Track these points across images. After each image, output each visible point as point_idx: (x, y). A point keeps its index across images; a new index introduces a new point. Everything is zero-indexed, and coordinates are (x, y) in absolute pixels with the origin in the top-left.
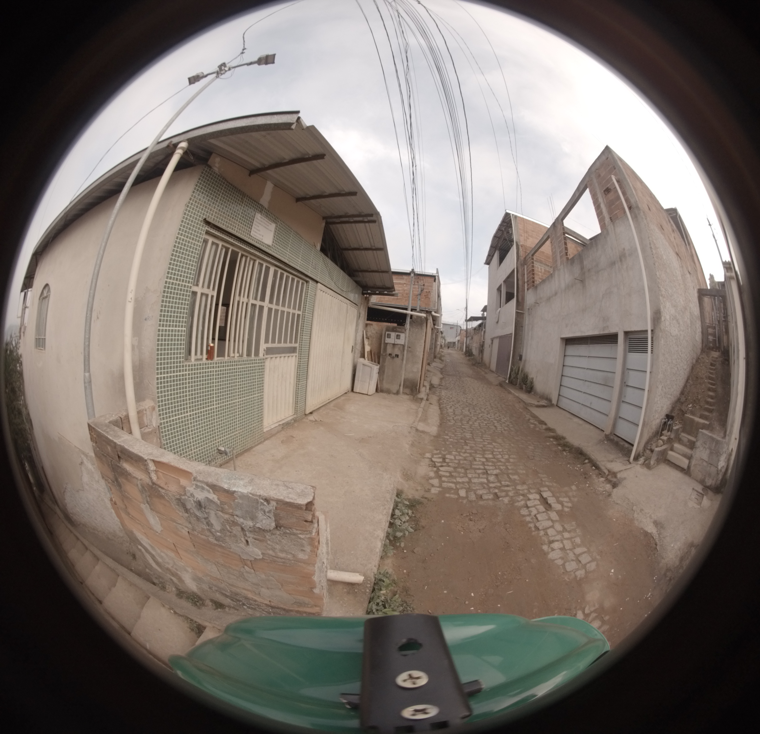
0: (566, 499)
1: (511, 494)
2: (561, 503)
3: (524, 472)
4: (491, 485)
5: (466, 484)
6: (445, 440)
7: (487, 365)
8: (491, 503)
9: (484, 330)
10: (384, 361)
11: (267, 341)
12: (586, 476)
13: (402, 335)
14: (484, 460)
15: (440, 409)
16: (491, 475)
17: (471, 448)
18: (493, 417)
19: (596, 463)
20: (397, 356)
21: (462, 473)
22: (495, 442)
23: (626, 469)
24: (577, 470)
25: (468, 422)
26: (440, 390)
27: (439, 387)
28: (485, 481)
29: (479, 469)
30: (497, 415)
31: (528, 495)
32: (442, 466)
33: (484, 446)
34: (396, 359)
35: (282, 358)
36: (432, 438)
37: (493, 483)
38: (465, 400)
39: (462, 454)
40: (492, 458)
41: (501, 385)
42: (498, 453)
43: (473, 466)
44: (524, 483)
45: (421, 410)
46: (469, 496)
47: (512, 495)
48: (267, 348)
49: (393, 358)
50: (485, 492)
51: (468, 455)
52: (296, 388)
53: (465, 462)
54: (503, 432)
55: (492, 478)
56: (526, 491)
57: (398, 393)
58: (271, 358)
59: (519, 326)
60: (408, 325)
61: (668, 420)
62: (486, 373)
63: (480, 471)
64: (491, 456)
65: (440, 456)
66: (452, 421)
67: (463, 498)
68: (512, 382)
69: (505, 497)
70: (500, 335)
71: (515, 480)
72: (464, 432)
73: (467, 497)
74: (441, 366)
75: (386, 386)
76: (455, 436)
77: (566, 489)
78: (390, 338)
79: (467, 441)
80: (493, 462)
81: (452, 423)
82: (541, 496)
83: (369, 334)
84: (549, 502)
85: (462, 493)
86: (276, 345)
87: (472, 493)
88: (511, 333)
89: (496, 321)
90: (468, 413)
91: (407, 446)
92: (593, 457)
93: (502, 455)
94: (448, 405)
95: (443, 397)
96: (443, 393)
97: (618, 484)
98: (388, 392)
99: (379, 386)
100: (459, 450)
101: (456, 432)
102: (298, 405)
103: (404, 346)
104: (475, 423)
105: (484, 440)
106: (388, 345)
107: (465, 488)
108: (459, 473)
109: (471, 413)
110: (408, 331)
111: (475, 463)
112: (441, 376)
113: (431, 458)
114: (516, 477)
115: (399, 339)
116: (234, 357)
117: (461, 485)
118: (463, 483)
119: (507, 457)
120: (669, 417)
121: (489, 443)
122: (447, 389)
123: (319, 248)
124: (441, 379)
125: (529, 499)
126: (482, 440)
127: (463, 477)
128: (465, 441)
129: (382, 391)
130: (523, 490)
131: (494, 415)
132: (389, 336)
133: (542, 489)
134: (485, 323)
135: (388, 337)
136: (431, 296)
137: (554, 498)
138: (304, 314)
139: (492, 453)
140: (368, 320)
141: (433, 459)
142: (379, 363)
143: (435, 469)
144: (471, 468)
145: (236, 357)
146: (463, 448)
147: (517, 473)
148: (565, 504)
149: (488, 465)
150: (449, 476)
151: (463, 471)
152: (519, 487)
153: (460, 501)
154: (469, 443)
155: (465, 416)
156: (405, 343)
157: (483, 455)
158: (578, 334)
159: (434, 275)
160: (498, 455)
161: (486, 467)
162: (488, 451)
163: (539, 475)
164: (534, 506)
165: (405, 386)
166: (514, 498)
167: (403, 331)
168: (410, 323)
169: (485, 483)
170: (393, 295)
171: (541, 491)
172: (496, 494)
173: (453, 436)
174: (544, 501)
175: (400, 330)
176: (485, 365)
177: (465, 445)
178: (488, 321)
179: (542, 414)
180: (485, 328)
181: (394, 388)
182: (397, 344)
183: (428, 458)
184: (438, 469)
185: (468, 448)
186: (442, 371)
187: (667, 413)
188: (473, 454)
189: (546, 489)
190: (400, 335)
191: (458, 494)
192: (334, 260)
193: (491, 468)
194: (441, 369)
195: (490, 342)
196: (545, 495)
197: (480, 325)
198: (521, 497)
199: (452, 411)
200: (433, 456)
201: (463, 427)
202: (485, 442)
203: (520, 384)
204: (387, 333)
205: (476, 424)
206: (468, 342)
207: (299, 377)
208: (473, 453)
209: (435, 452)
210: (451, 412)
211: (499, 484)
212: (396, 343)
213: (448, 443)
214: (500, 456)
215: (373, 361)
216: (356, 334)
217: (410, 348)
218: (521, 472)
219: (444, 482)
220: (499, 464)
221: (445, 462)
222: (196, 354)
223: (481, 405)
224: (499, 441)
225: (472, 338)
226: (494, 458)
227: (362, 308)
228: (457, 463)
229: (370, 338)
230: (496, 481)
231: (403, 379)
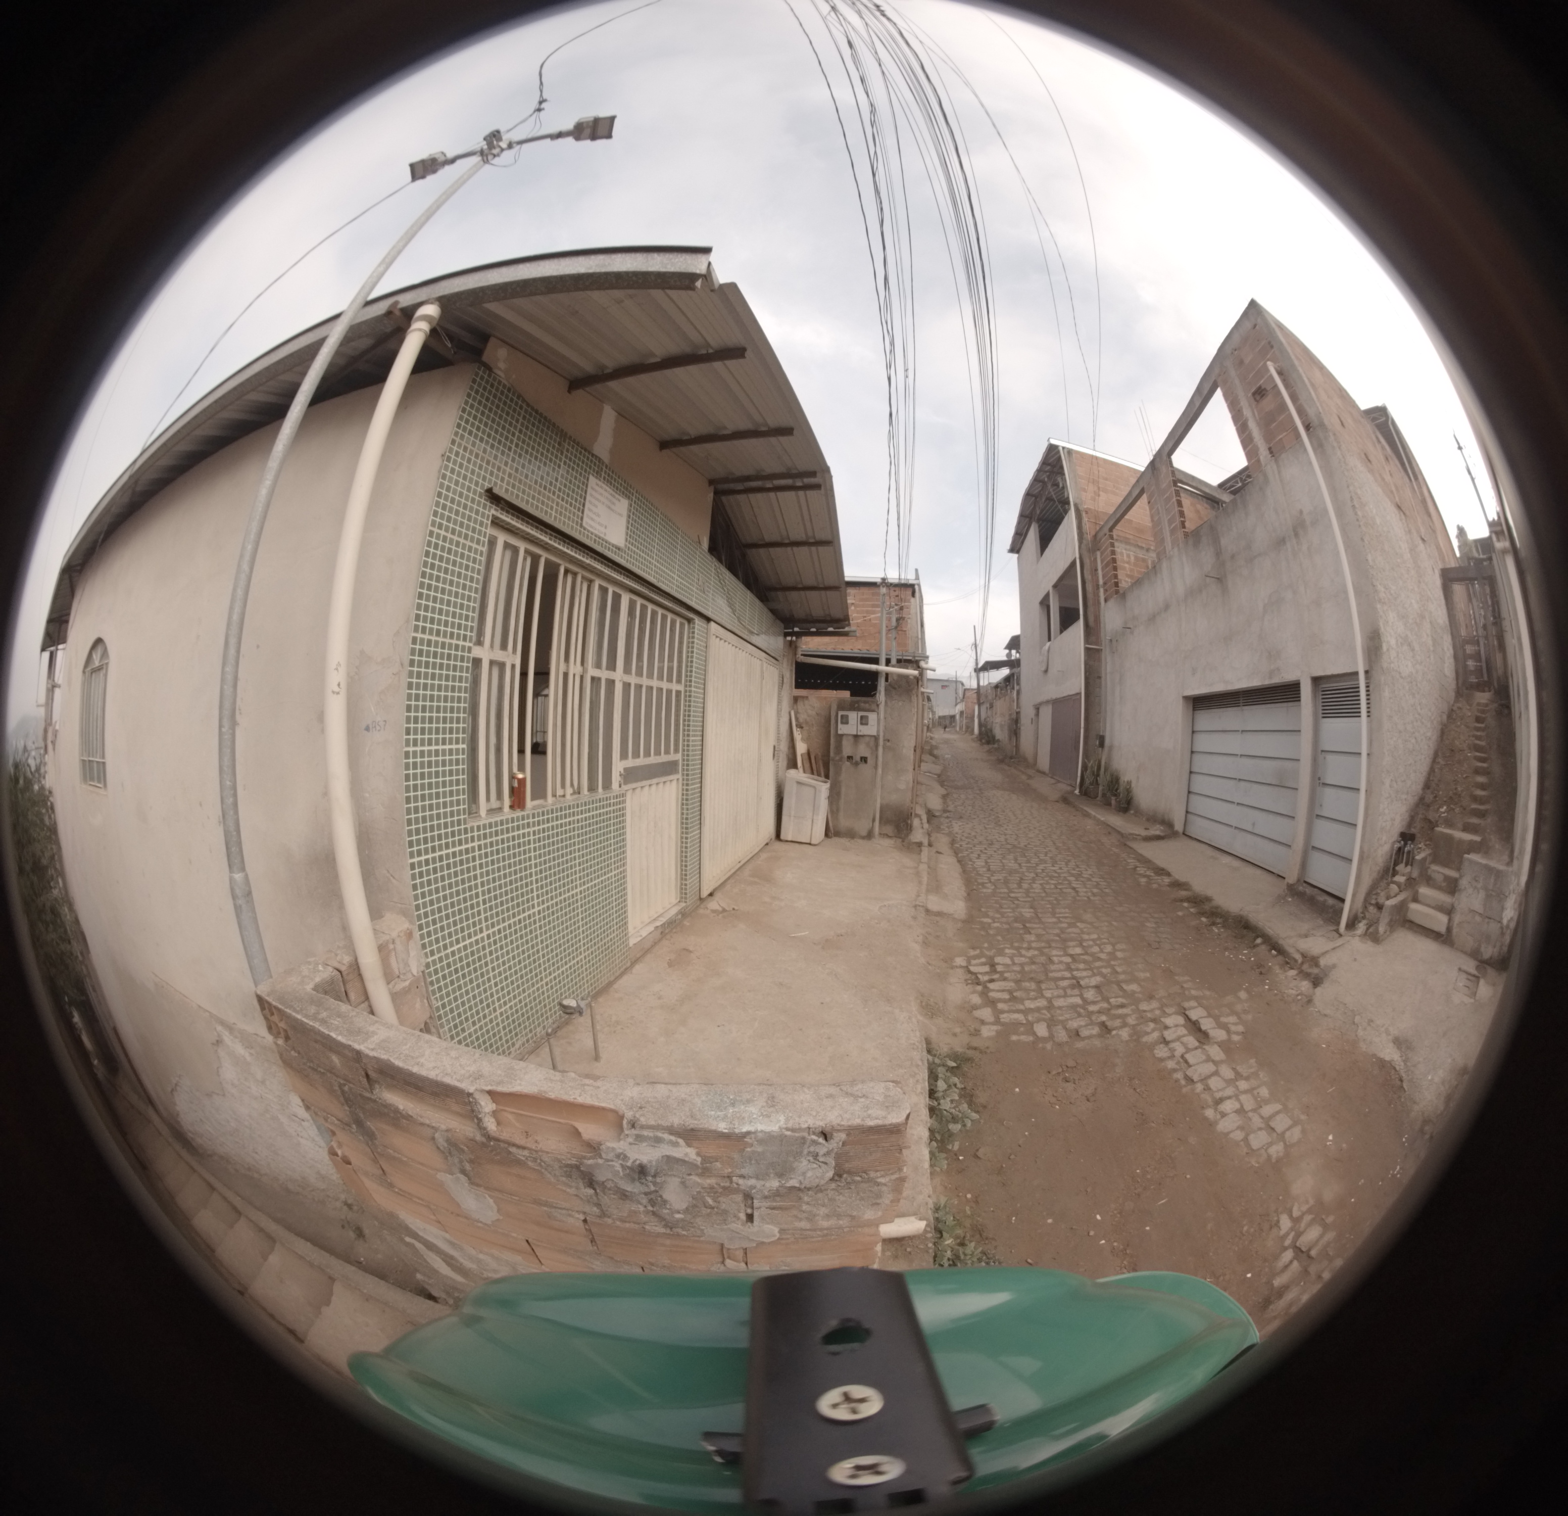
0: (1232, 1019)
1: (1131, 1021)
2: (1224, 1027)
3: (1148, 975)
4: (1092, 1008)
5: (1045, 1012)
6: (984, 927)
7: (1031, 759)
8: (1097, 1043)
9: (1016, 687)
10: (838, 773)
11: (624, 756)
12: (1261, 970)
13: (872, 717)
14: (1068, 960)
15: (959, 861)
16: (1088, 987)
17: (1039, 936)
18: (1065, 869)
19: (1277, 943)
20: (864, 760)
21: (1034, 991)
22: (1082, 921)
23: (1334, 949)
24: (1242, 960)
25: (1020, 887)
26: (947, 821)
27: (945, 815)
28: (1078, 1000)
29: (1063, 979)
30: (1072, 864)
31: (1162, 1019)
32: (992, 981)
33: (1063, 931)
34: (862, 766)
35: (654, 787)
36: (960, 925)
37: (1094, 1003)
38: (1002, 839)
39: (1023, 952)
40: (1082, 954)
41: (1065, 800)
42: (1091, 943)
43: (1051, 975)
44: (1151, 997)
45: (923, 867)
46: (1055, 1034)
47: (1134, 1023)
48: (625, 769)
49: (856, 764)
50: (1083, 1023)
51: (1036, 953)
52: (682, 847)
53: (1033, 967)
54: (1092, 898)
55: (1090, 995)
56: (1157, 1012)
57: (869, 836)
58: (634, 789)
59: (1092, 676)
60: (881, 696)
61: (1406, 844)
62: (1030, 777)
63: (1065, 983)
64: (1078, 950)
65: (983, 960)
66: (989, 885)
67: (1044, 1040)
68: (1086, 793)
69: (1121, 1027)
70: (1054, 697)
71: (1134, 992)
72: (1018, 906)
73: (1051, 1037)
74: (937, 769)
75: (844, 822)
76: (1003, 917)
77: (1229, 999)
78: (847, 723)
79: (1028, 925)
80: (1085, 962)
81: (990, 891)
82: (1187, 1018)
83: (802, 718)
84: (1203, 1028)
85: (1041, 1030)
86: (641, 761)
87: (1060, 1027)
88: (1078, 691)
89: (1044, 669)
90: (1016, 866)
91: (917, 947)
92: (1270, 932)
93: (1099, 946)
94: (972, 853)
95: (959, 836)
96: (956, 827)
97: (1322, 979)
98: (851, 834)
99: (831, 824)
100: (1016, 944)
101: (1001, 907)
102: (688, 882)
103: (876, 738)
104: (1035, 886)
105: (1058, 918)
106: (844, 738)
107: (1044, 1020)
108: (1027, 990)
109: (1020, 864)
110: (882, 707)
111: (1053, 967)
112: (943, 791)
113: (967, 967)
114: (1134, 987)
115: (867, 724)
116: (564, 796)
117: (1036, 1015)
118: (1038, 1010)
119: (1109, 948)
120: (1406, 837)
121: (1071, 925)
122: (961, 817)
123: (705, 545)
124: (944, 797)
125: (1166, 1028)
126: (1054, 920)
127: (1036, 999)
128: (1024, 925)
129: (838, 834)
130: (1152, 1011)
131: (1067, 864)
132: (845, 720)
133: (1186, 1005)
134: (1019, 674)
135: (842, 723)
136: (909, 626)
137: (1211, 1020)
138: (688, 689)
139: (1081, 945)
140: (797, 687)
141: (972, 969)
142: (827, 776)
143: (979, 988)
144: (1048, 979)
145: (568, 797)
146: (1023, 940)
147: (1134, 980)
148: (1233, 1028)
149: (1078, 970)
150: (1010, 1000)
151: (1033, 985)
152: (1144, 1006)
153: (1040, 1045)
154: (1033, 928)
155: (1011, 872)
156: (878, 731)
157: (1064, 949)
158: (1219, 687)
159: (911, 582)
160: (1091, 946)
161: (1075, 973)
162: (1072, 940)
163: (1177, 978)
164: (1178, 1039)
165: (884, 821)
166: (1139, 1028)
167: (874, 707)
168: (886, 690)
169: (1077, 1006)
170: (846, 634)
171: (1185, 1009)
172: (1103, 1025)
173: (998, 916)
174: (1195, 1027)
175: (867, 706)
176: (1025, 760)
177: (1025, 933)
178: (1025, 671)
179: (1159, 853)
180: (1018, 684)
181: (862, 826)
182: (863, 736)
183: (961, 967)
184: (985, 987)
185: (1033, 938)
186: (941, 779)
187: (1402, 830)
188: (1046, 950)
189: (1193, 1003)
190: (867, 717)
191: (1034, 1034)
192: (732, 567)
193: (1085, 974)
194: (939, 776)
195: (1032, 712)
196: (1194, 1015)
197: (1008, 679)
198: (1152, 1025)
199: (983, 864)
200: (969, 962)
201: (1012, 895)
202: (1061, 922)
203: (1104, 795)
204: (840, 713)
205: (1037, 886)
206: (983, 716)
207: (687, 824)
208: (1045, 948)
209: (972, 953)
210: (983, 867)
211: (1105, 1005)
212: (859, 733)
213: (991, 932)
214: (1096, 949)
215: (815, 772)
216: (779, 720)
217: (889, 741)
218: (1142, 975)
219: (1002, 1012)
220: (1098, 964)
221: (995, 971)
222: (488, 799)
223: (1036, 846)
224: (1088, 917)
225: (991, 706)
226: (1086, 954)
227: (785, 664)
228: (1019, 972)
229: (804, 725)
230: (1099, 998)
231: (878, 806)
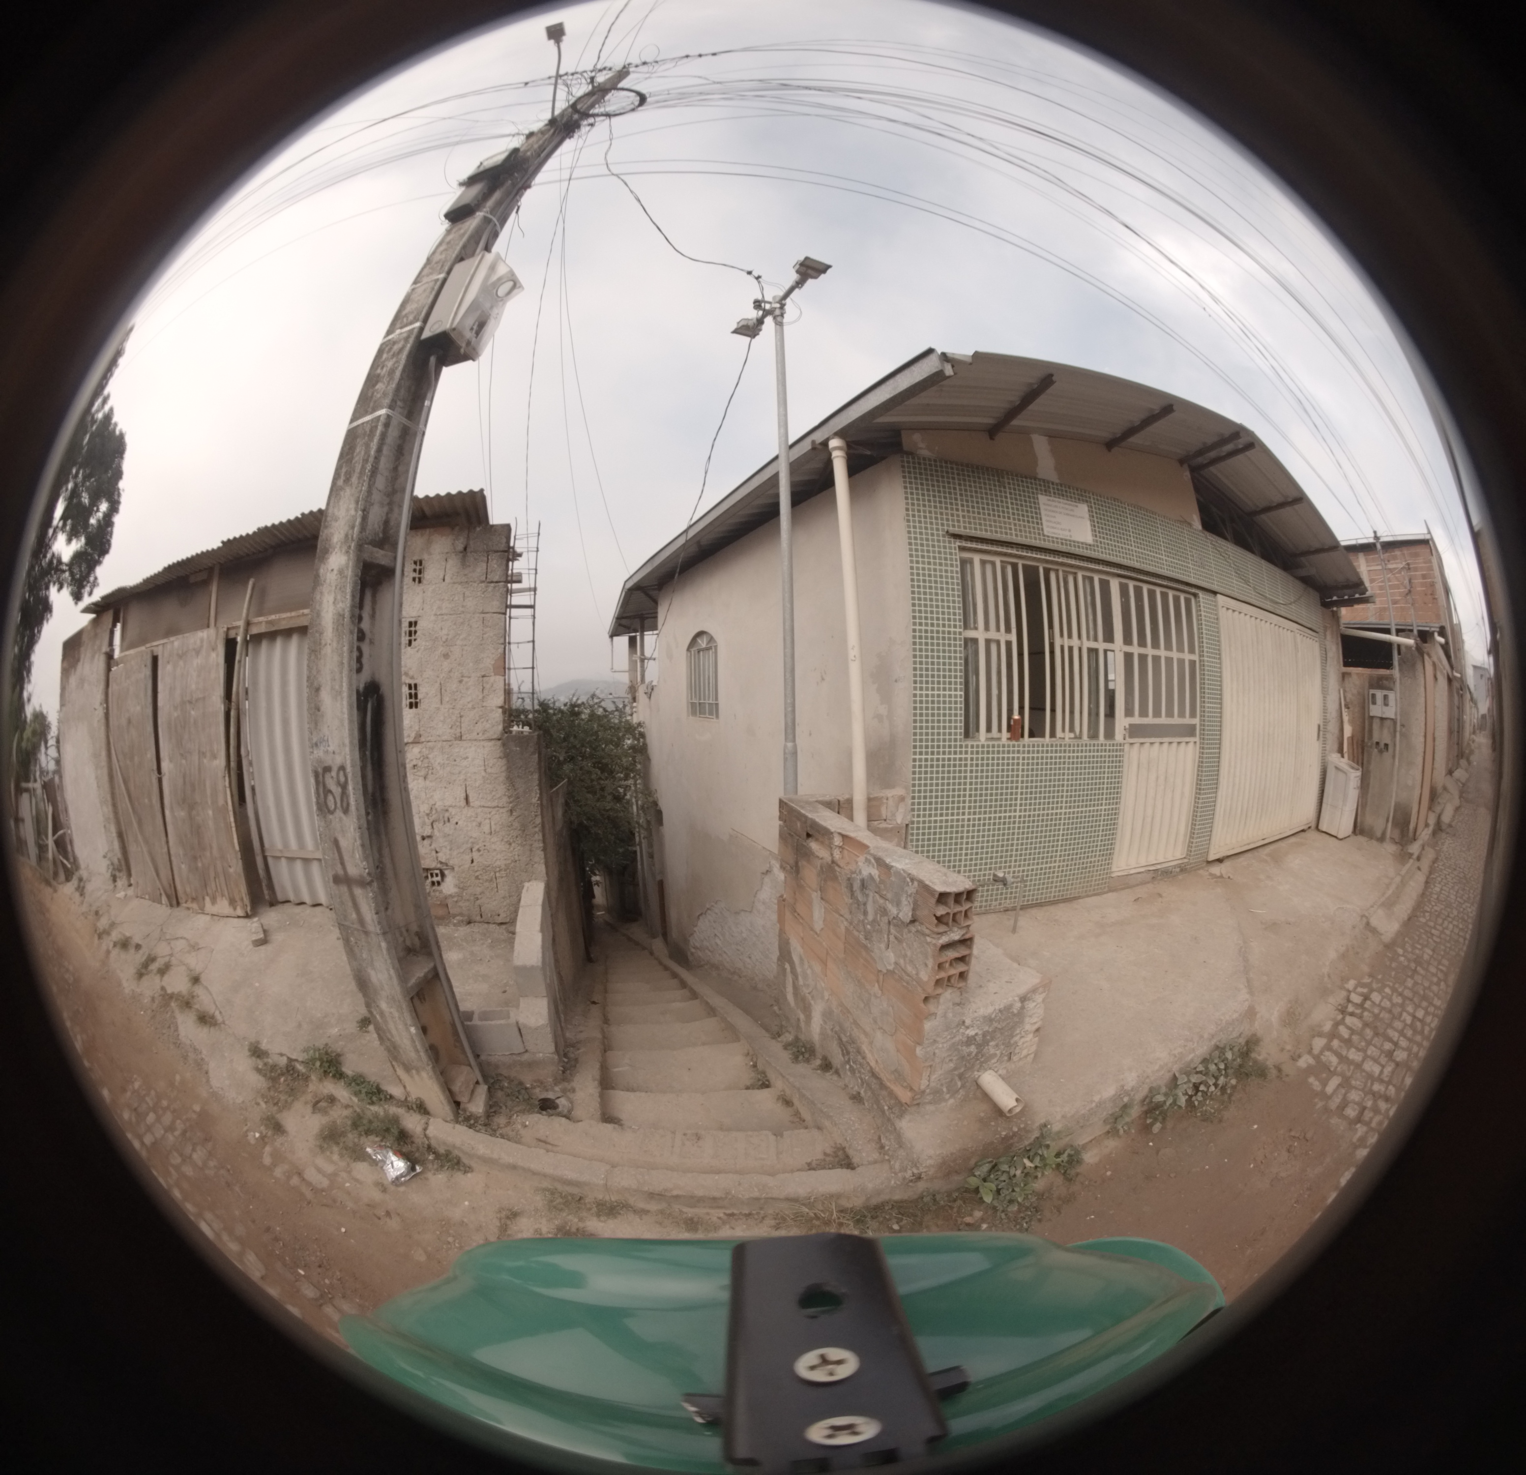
10: (1369, 761)
13: (1392, 696)
20: (1387, 747)
27: (1447, 830)
34: (1386, 755)
35: (1165, 745)
38: (1463, 865)
49: (1381, 751)
52: (1195, 806)
57: (1385, 838)
60: (1396, 672)
74: (1465, 777)
75: (1369, 822)
78: (1375, 703)
86: (1150, 720)
95: (1442, 855)
96: (1447, 844)
98: (1369, 834)
99: (1359, 819)
102: (1194, 841)
103: (1394, 721)
106: (1375, 719)
110: (1397, 685)
112: (1458, 803)
115: (1388, 705)
123: (1197, 524)
124: (1456, 810)
129: (1362, 833)
132: (1374, 700)
135: (1372, 702)
138: (1202, 658)
140: (1346, 664)
155: (1447, 905)
156: (1395, 714)
165: (1394, 822)
167: (1392, 684)
168: (1398, 665)
175: (1387, 683)
181: (1380, 826)
182: (1386, 718)
186: (1463, 789)
190: (1388, 697)
192: (1241, 542)
194: (1463, 785)
204: (1371, 692)
205: (1450, 927)
207: (1201, 785)
212: (1384, 716)
216: (1325, 697)
217: (1402, 726)
222: (988, 731)
227: (1329, 637)
229: (1351, 706)
231: (1393, 804)
